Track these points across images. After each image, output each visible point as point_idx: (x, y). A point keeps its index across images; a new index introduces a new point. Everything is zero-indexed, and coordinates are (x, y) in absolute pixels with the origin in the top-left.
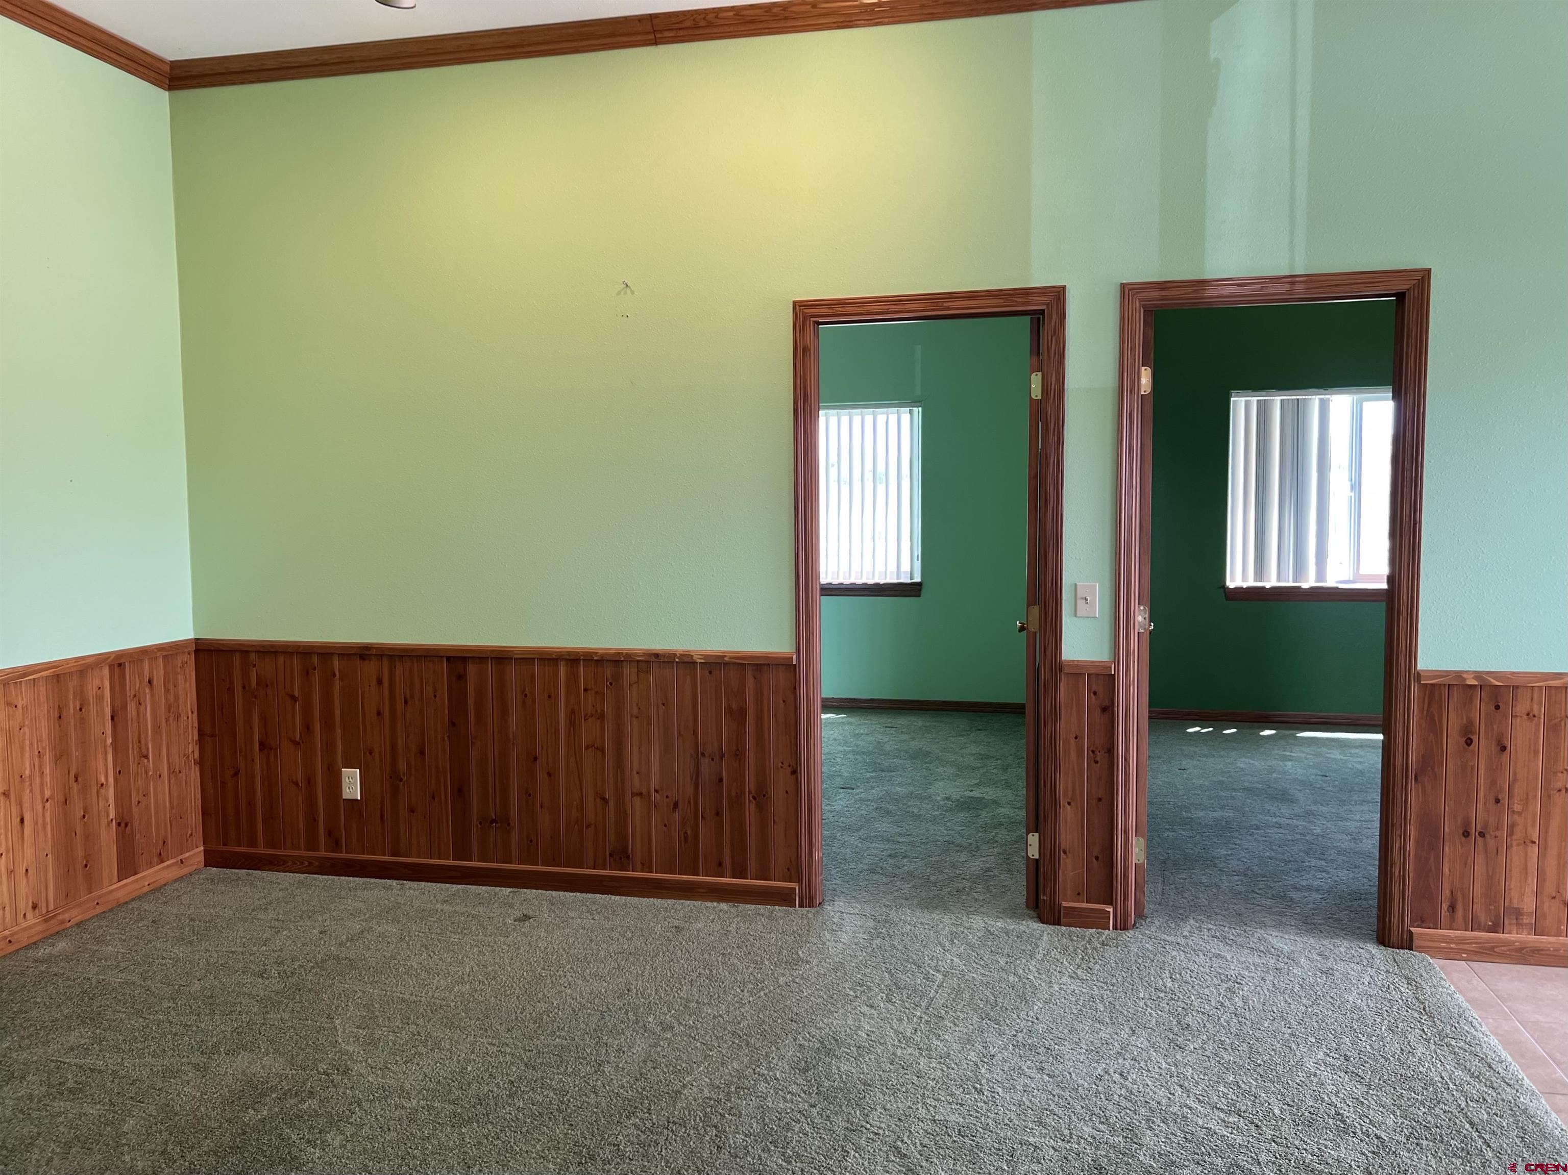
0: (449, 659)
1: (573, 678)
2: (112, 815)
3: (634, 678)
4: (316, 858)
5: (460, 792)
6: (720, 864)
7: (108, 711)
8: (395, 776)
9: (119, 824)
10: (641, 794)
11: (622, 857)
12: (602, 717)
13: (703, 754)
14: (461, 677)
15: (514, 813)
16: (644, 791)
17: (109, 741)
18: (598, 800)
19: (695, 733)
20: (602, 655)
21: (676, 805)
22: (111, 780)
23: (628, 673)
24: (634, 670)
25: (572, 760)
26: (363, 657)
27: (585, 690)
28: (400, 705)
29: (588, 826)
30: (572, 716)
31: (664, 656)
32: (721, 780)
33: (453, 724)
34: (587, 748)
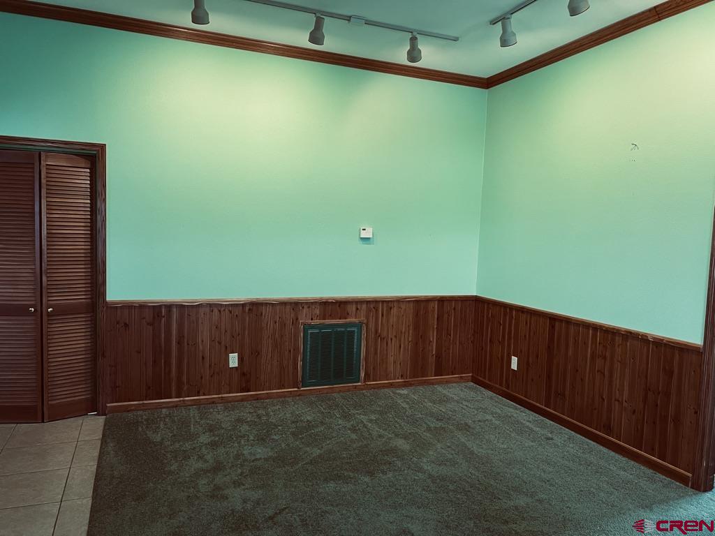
0: (550, 318)
1: (594, 336)
2: (434, 353)
3: (620, 341)
4: (502, 390)
5: (549, 377)
6: (653, 449)
7: (436, 316)
8: (528, 363)
9: (436, 357)
10: (618, 401)
11: (608, 429)
12: (605, 358)
13: (649, 390)
14: (553, 327)
15: (567, 393)
16: (620, 400)
17: (435, 327)
18: (600, 399)
19: (646, 377)
20: (607, 328)
21: (634, 412)
22: (435, 340)
23: (618, 340)
24: (621, 338)
25: (591, 375)
26: (523, 312)
27: (599, 343)
28: (532, 334)
29: (595, 409)
30: (593, 355)
31: (634, 334)
32: (657, 405)
33: (549, 347)
34: (598, 371)
